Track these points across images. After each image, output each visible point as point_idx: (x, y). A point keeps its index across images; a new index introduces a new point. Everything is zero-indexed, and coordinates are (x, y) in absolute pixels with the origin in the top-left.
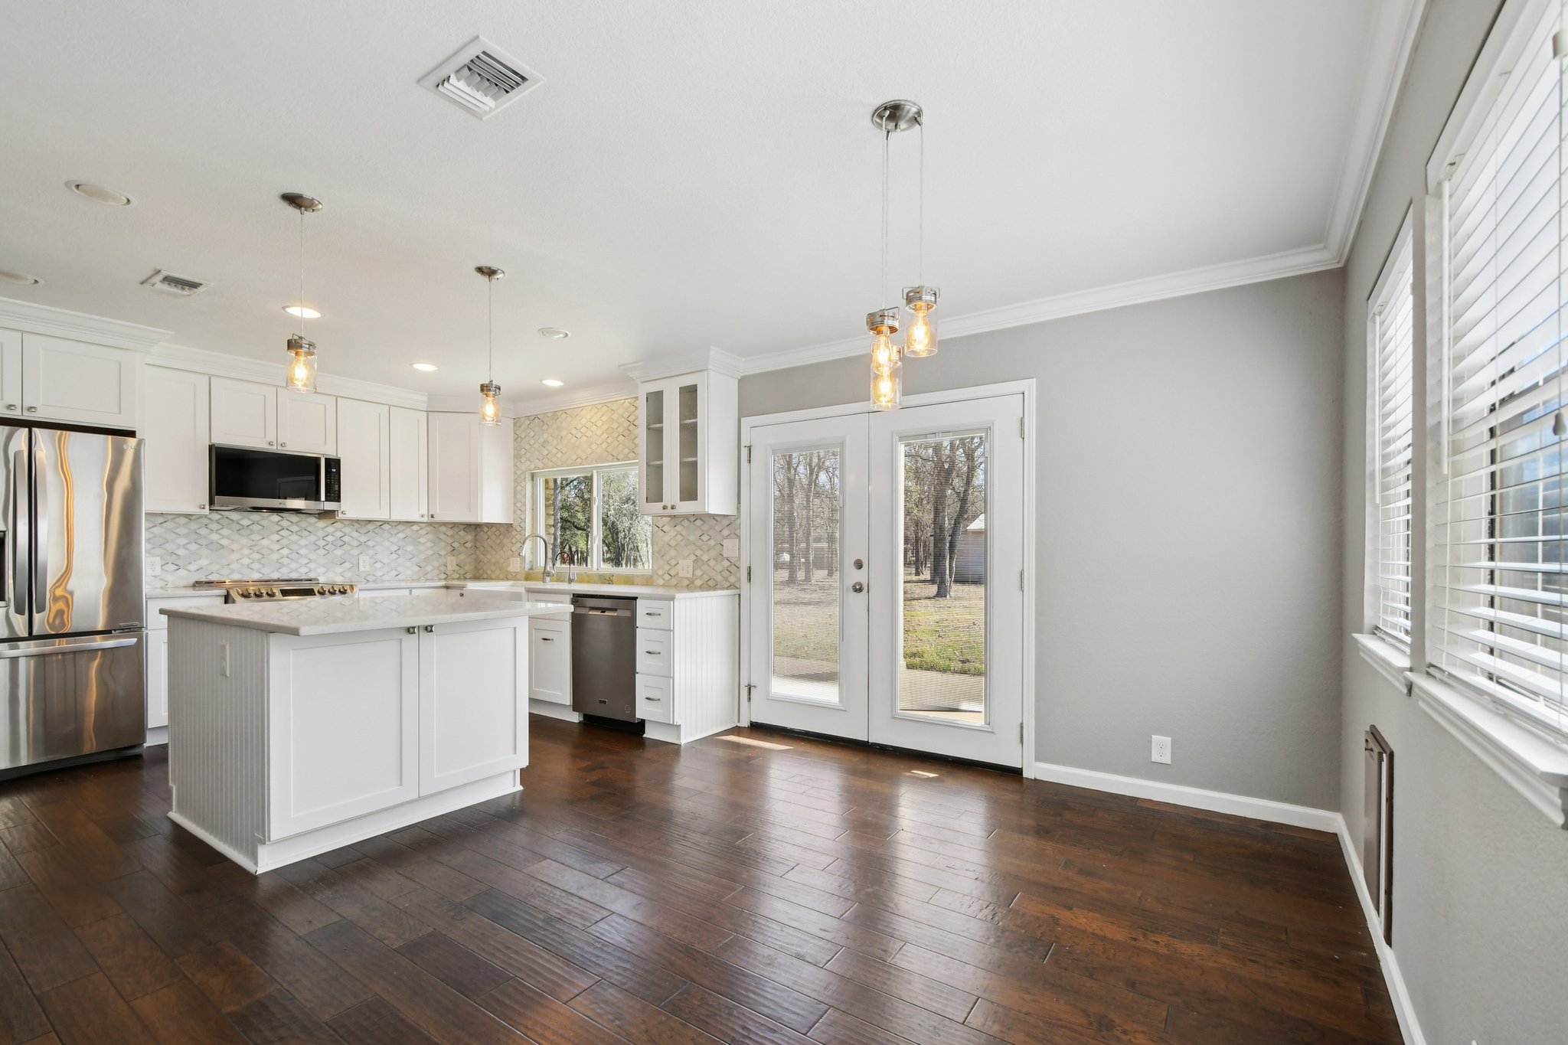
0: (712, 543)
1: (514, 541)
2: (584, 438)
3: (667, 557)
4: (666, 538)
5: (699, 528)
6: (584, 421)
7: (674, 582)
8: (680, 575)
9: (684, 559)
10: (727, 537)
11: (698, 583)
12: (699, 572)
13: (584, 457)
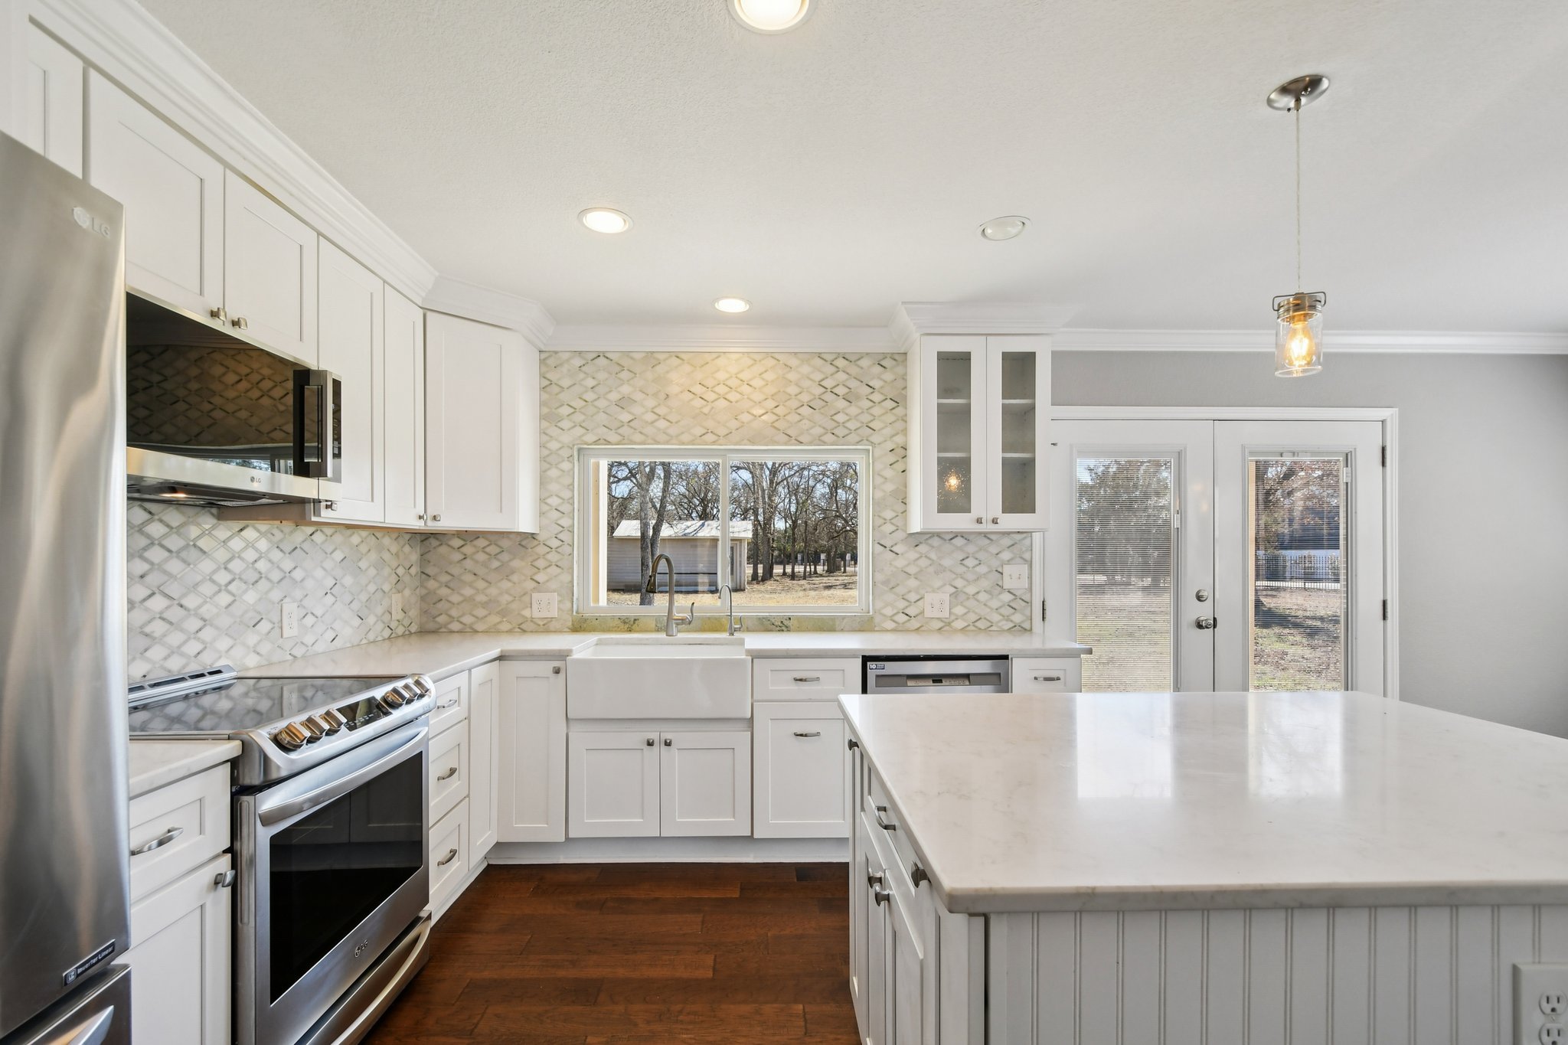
0: (982, 569)
1: (541, 563)
2: (722, 403)
3: (900, 590)
4: (900, 563)
5: (960, 549)
6: (721, 376)
7: (914, 624)
8: (927, 614)
9: (934, 591)
10: (1009, 562)
11: (959, 624)
12: (959, 610)
13: (722, 431)
